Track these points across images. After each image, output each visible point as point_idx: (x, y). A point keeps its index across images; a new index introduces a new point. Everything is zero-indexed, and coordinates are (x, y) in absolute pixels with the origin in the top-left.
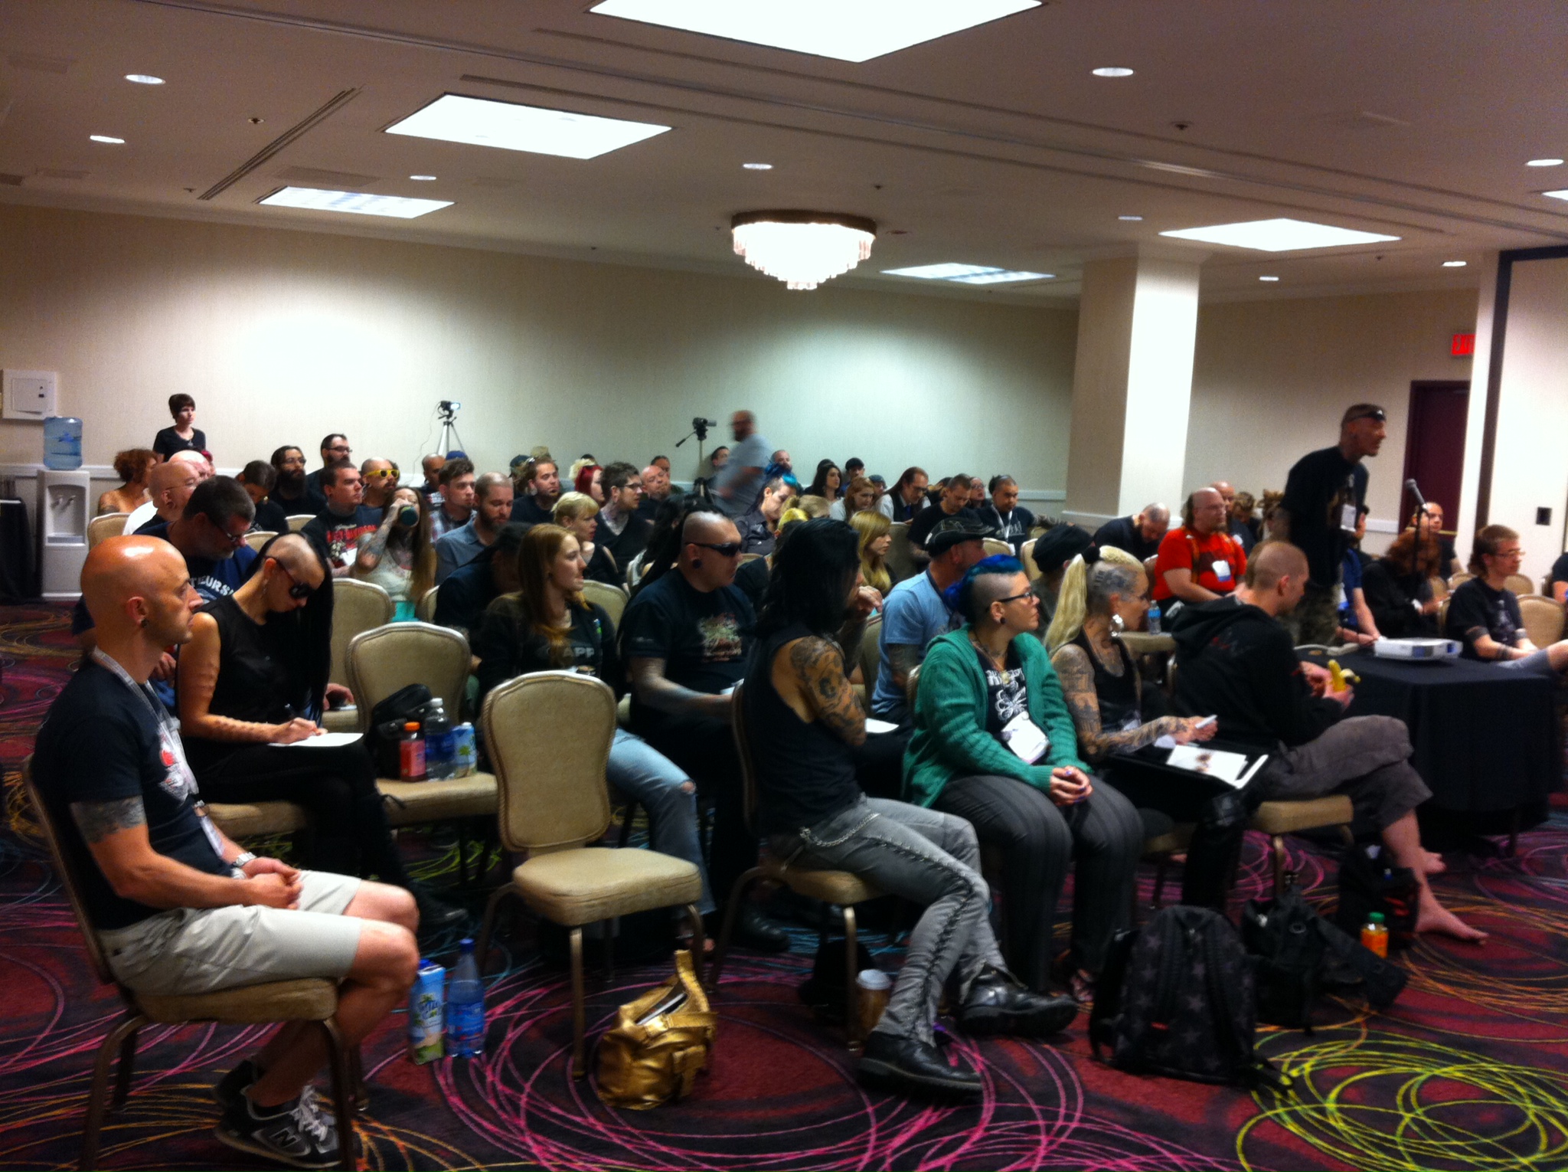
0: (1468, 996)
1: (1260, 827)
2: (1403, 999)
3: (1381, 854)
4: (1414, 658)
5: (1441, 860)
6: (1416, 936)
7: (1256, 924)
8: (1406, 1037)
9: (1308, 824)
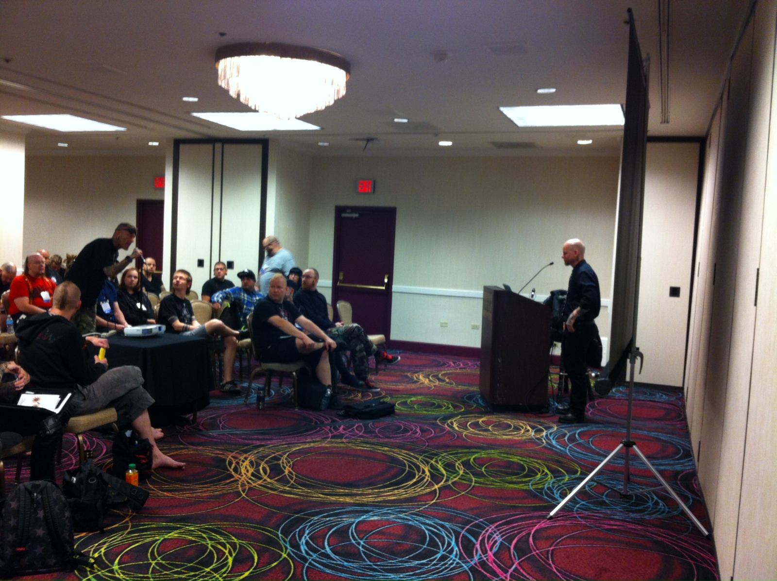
0: (178, 496)
1: (71, 430)
2: (147, 504)
3: (132, 434)
4: (144, 335)
5: (162, 431)
6: (153, 471)
7: (71, 483)
8: (150, 523)
9: (95, 425)
